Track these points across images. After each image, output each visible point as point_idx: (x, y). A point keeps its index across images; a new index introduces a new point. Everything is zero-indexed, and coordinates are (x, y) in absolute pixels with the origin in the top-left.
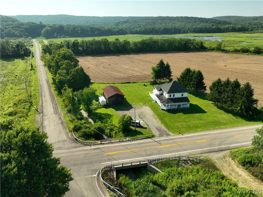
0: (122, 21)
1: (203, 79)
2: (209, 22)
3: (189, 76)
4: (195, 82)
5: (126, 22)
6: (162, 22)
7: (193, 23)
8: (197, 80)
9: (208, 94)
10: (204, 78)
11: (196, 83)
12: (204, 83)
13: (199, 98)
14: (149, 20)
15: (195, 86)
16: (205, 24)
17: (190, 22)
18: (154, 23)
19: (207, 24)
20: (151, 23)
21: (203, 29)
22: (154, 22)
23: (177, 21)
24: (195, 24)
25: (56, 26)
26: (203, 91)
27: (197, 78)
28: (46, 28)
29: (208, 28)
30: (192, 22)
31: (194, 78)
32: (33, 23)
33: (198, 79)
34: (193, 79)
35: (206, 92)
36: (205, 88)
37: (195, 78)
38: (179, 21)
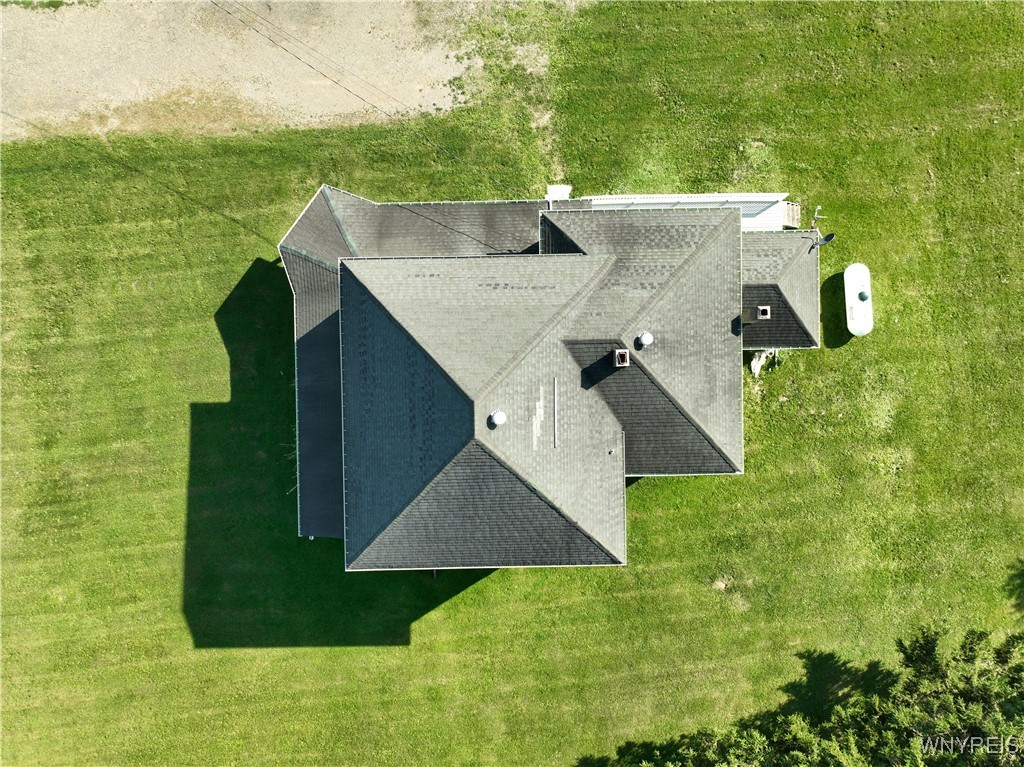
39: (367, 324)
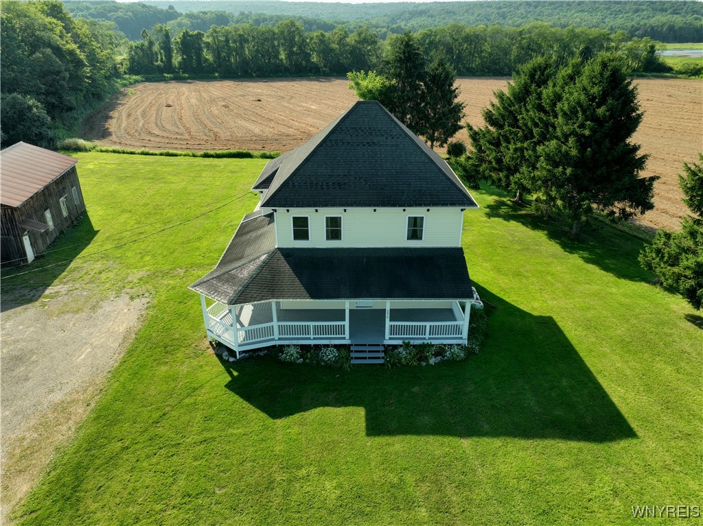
0: (409, 11)
1: (632, 123)
2: (684, 10)
3: (540, 108)
4: (571, 140)
5: (419, 13)
6: (530, 12)
7: (630, 14)
8: (582, 126)
9: (668, 236)
10: (639, 116)
11: (574, 152)
12: (639, 154)
13: (588, 261)
14: (488, 9)
15: (564, 173)
16: (669, 16)
17: (620, 11)
18: (504, 16)
19: (678, 16)
20: (492, 17)
21: (662, 30)
22: (504, 13)
23: (579, 8)
24: (637, 16)
25: (209, 14)
26: (625, 215)
27: (584, 112)
28: (179, 19)
29: (681, 25)
30: (626, 13)
31: (565, 114)
32: (144, 6)
33: (594, 118)
34: (560, 120)
35: (646, 220)
36: (641, 194)
37: (570, 115)
38: (582, 11)
39: (309, 181)
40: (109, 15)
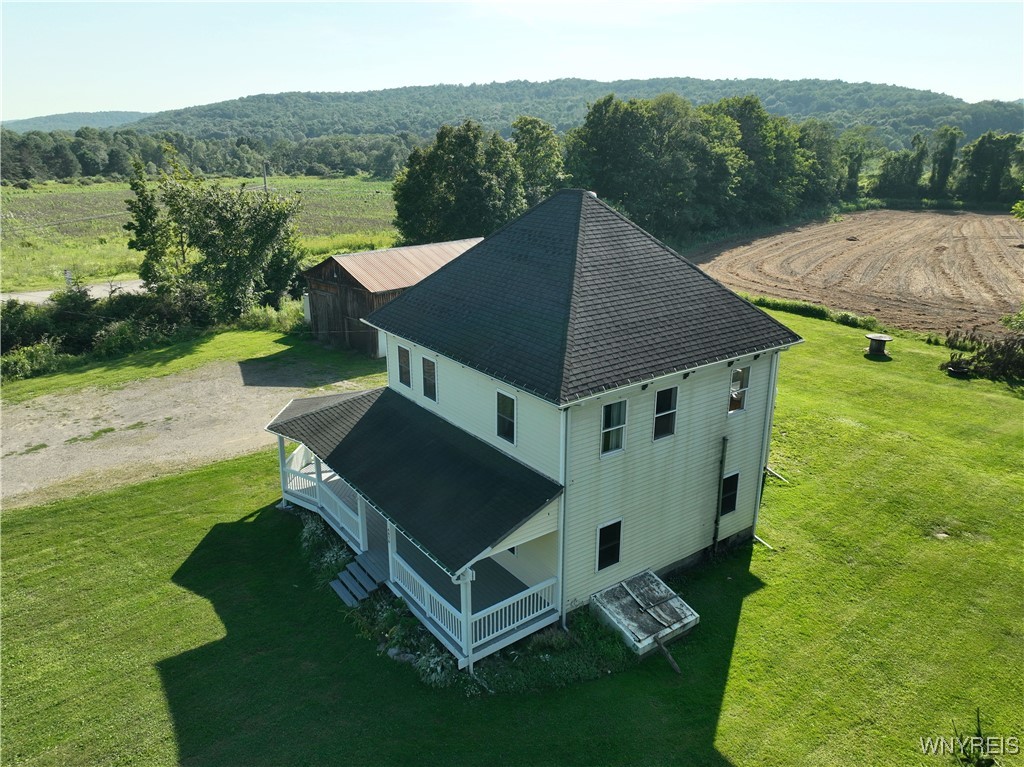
40: (935, 120)
